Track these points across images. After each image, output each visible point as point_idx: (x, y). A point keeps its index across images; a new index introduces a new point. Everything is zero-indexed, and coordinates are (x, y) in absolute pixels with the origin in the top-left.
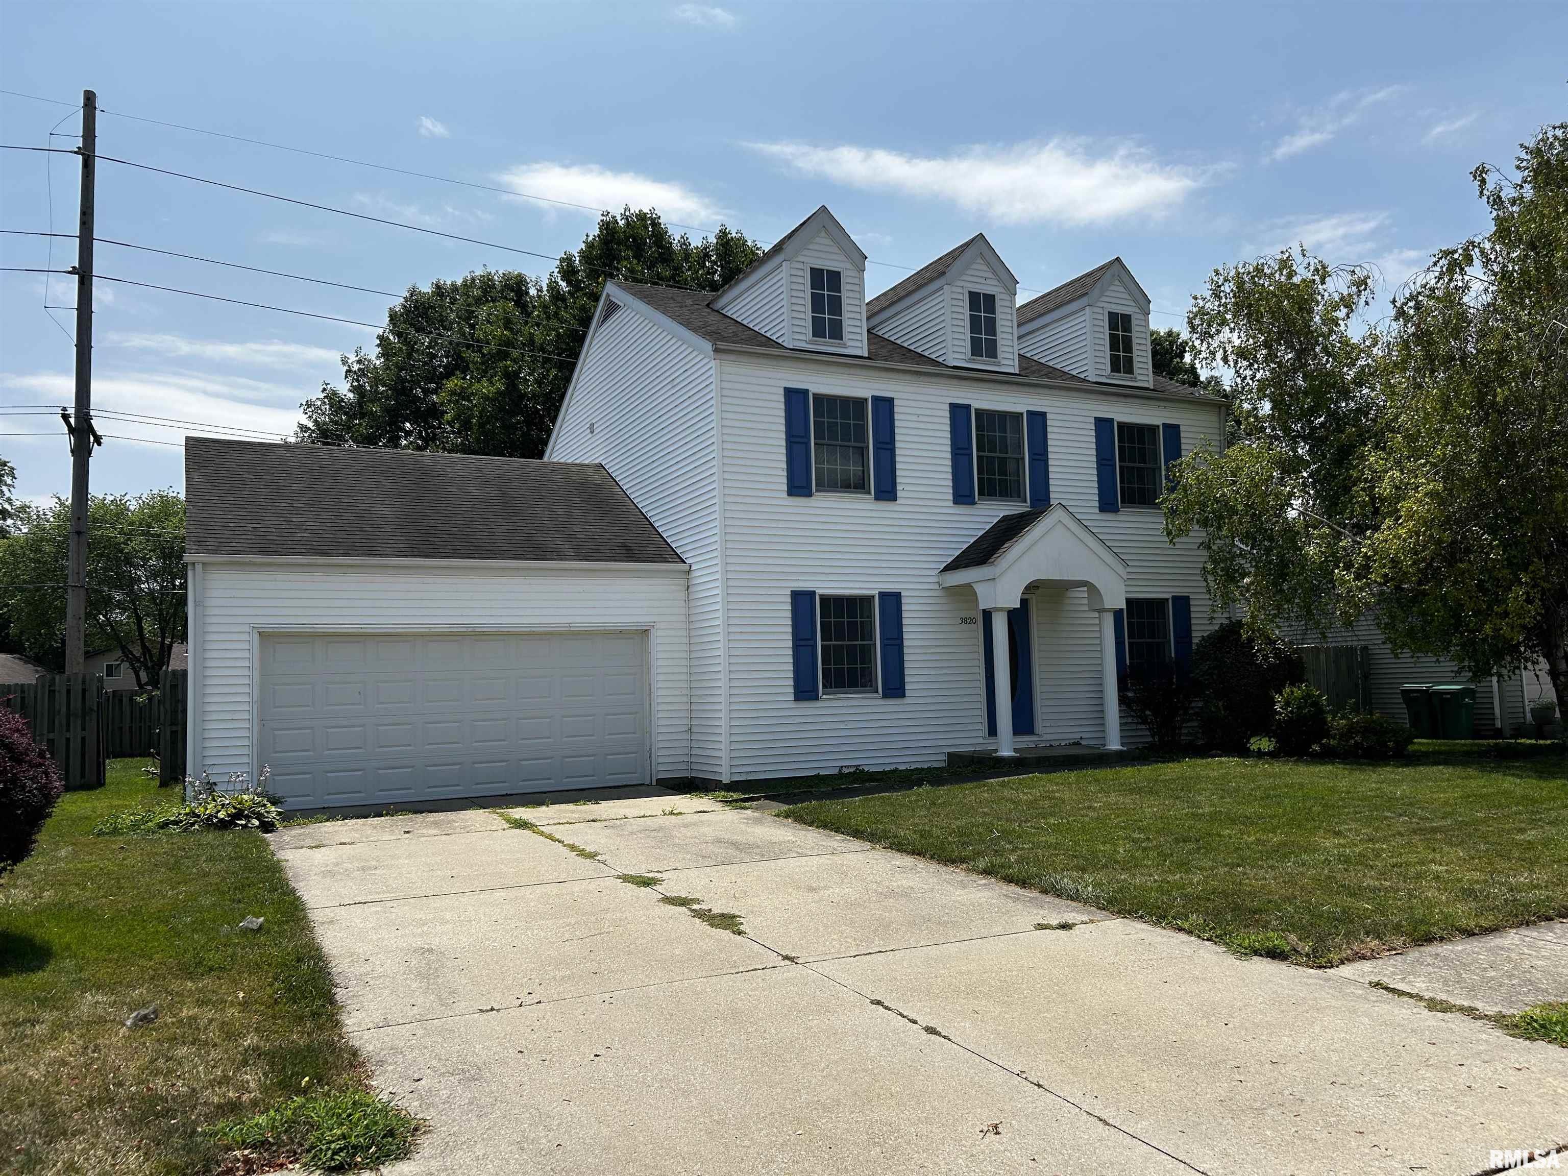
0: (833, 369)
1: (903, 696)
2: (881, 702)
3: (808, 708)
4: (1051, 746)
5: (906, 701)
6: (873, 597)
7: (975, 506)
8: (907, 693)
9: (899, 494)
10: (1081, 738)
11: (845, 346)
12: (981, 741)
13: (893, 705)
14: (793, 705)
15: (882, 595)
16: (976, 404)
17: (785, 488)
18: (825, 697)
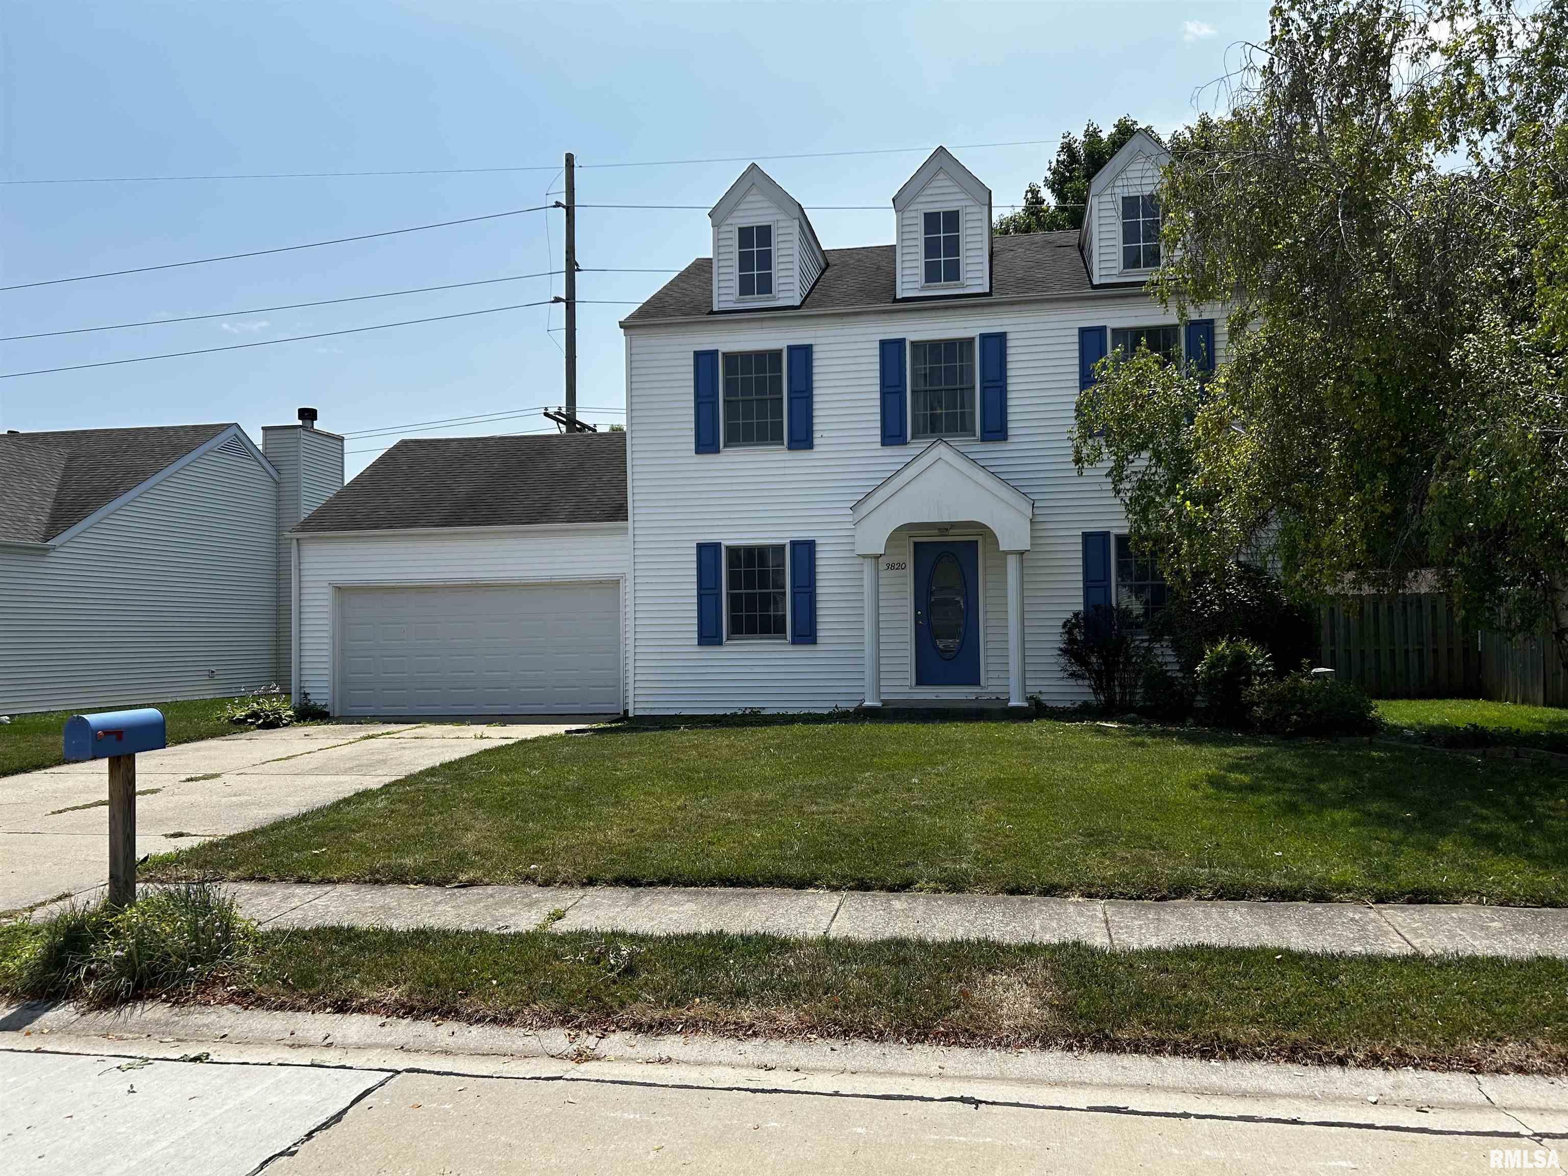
0: (743, 325)
1: (816, 643)
2: (790, 648)
3: (711, 652)
4: (998, 698)
5: (818, 648)
6: (784, 545)
7: (908, 446)
8: (819, 640)
9: (816, 442)
10: (1040, 692)
11: (774, 299)
12: (907, 690)
13: (803, 652)
14: (698, 649)
15: (794, 544)
16: (911, 337)
17: (693, 447)
18: (729, 642)
